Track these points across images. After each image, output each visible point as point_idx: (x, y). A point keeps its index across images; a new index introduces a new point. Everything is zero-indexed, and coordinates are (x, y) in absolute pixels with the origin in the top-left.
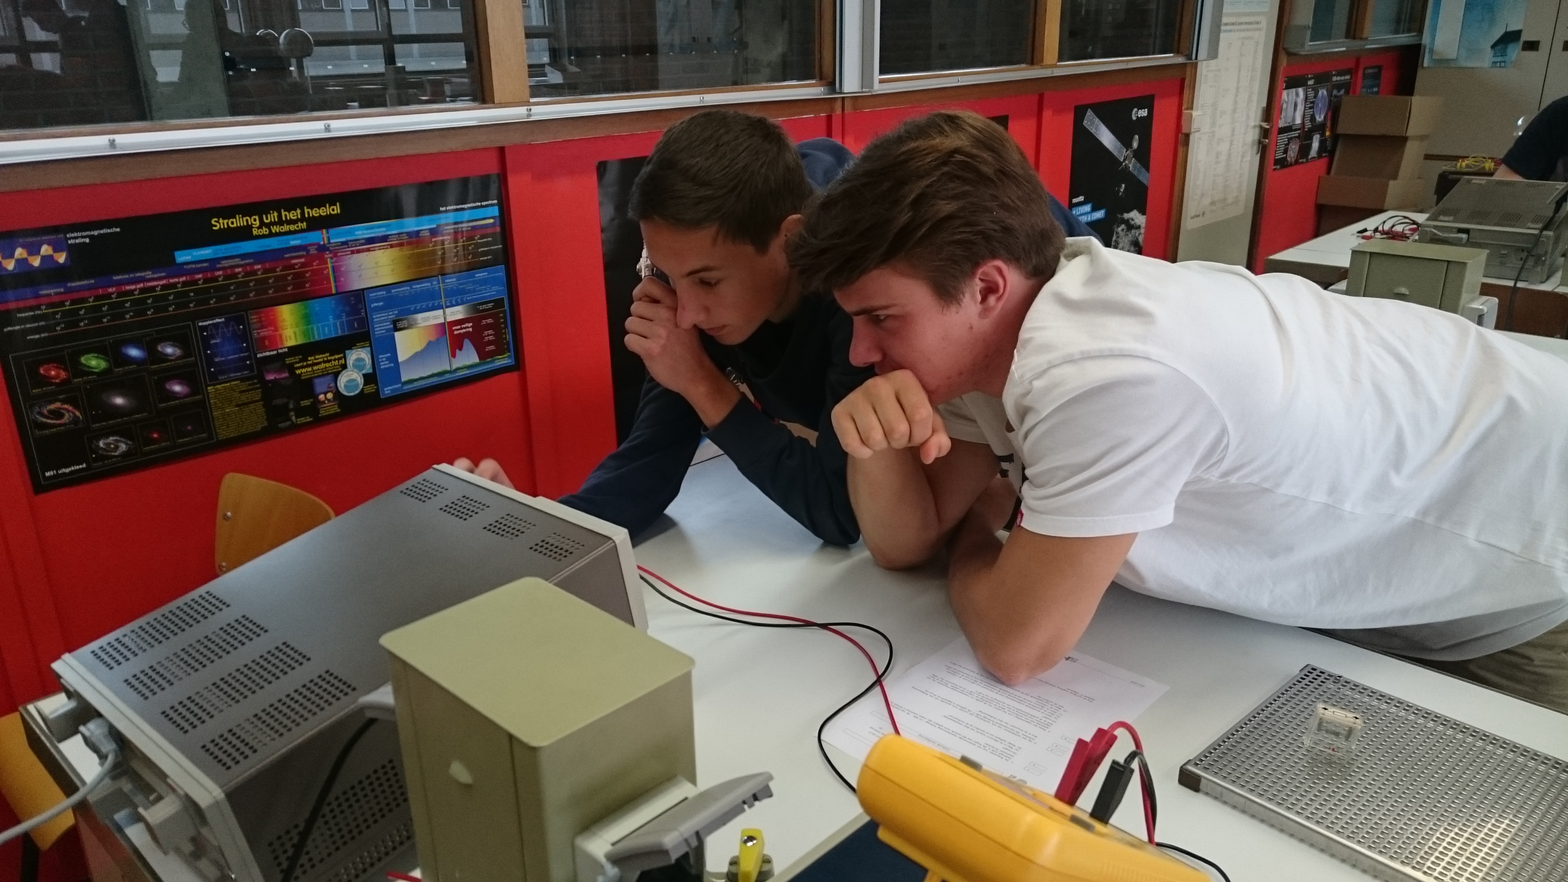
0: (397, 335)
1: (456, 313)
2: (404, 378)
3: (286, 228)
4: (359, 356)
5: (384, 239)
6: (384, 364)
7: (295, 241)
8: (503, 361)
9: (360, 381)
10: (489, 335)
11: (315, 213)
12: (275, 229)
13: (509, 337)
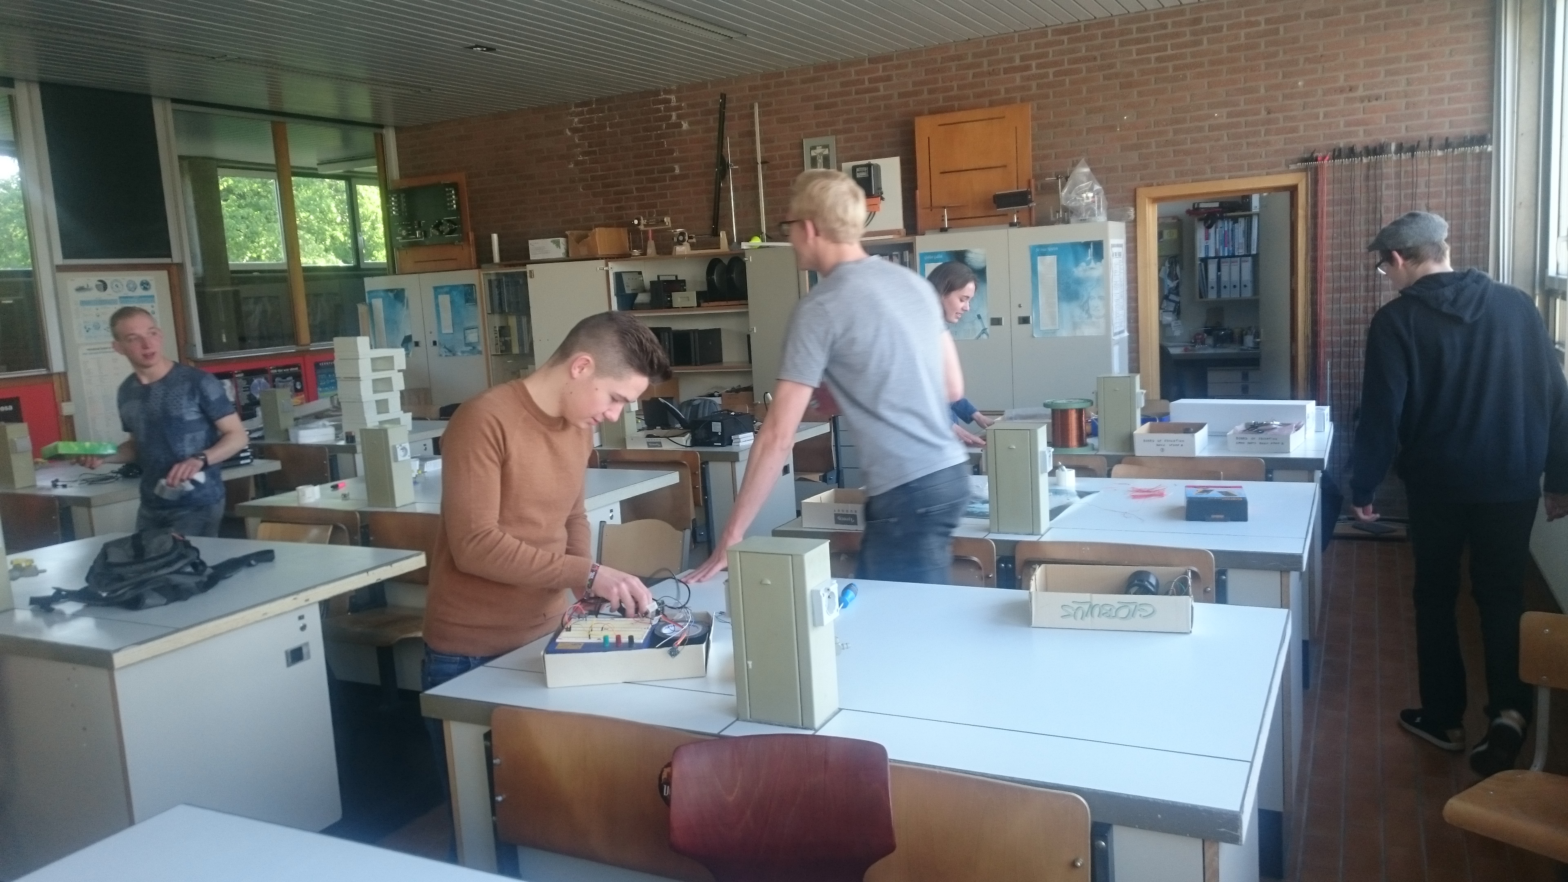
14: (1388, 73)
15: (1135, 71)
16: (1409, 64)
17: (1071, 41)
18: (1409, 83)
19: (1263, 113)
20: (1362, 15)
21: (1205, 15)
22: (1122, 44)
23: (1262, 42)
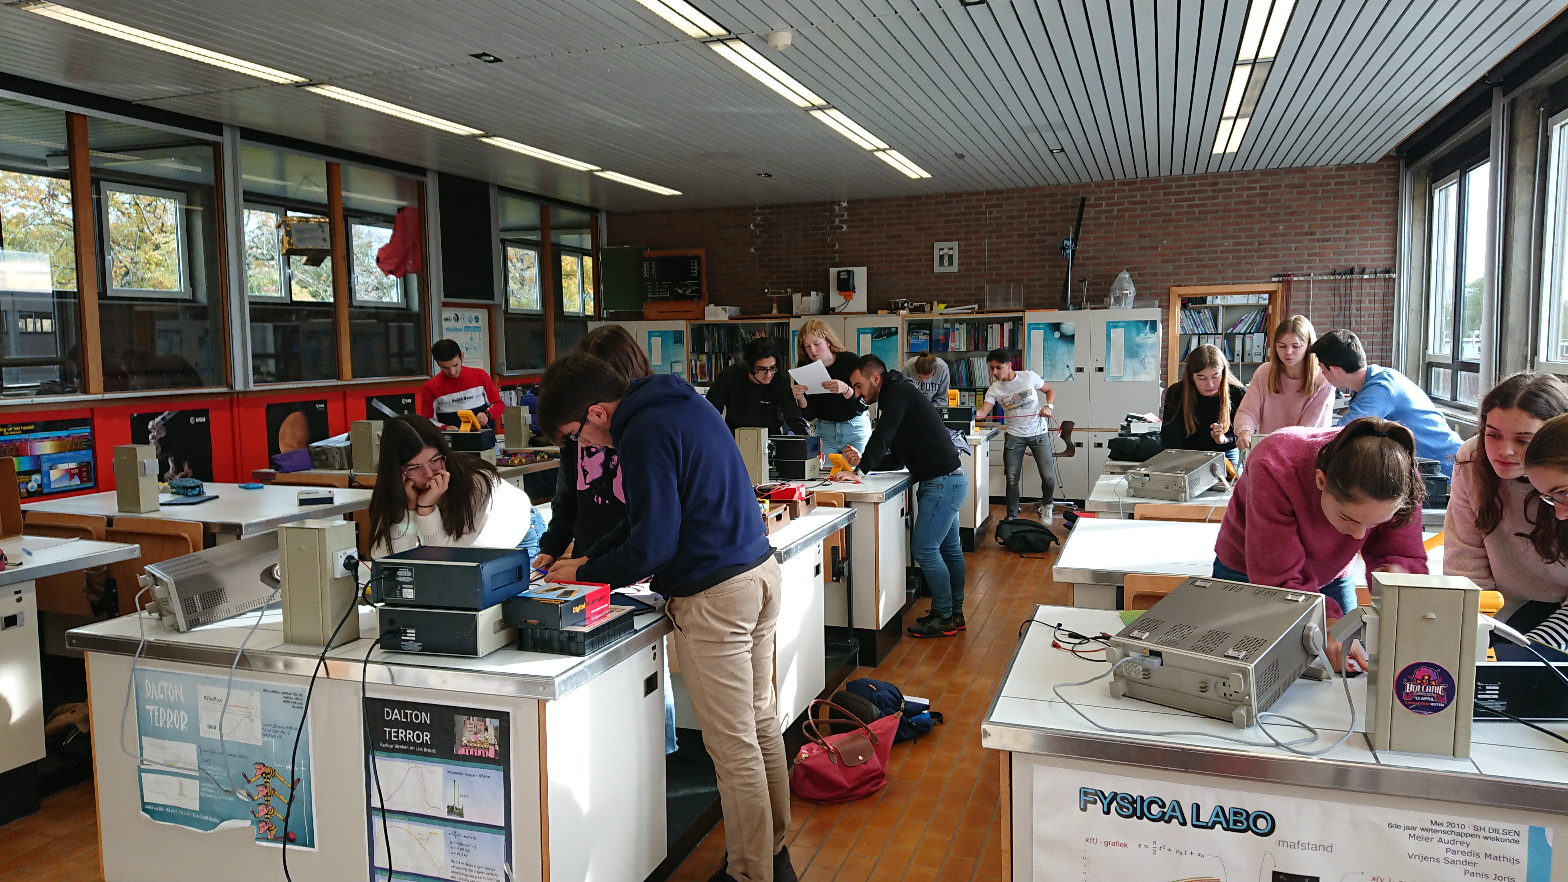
0: (51, 472)
1: (73, 465)
2: (52, 487)
3: (14, 433)
4: (36, 478)
5: (47, 438)
6: (45, 481)
7: (17, 437)
8: (90, 484)
9: (36, 486)
10: (85, 474)
11: (25, 428)
12: (11, 433)
13: (92, 476)
14: (1335, 226)
15: (1173, 213)
16: (1347, 221)
17: (1130, 190)
18: (1347, 233)
19: (1256, 244)
20: (1320, 189)
21: (1221, 180)
22: (1165, 194)
23: (1258, 200)
